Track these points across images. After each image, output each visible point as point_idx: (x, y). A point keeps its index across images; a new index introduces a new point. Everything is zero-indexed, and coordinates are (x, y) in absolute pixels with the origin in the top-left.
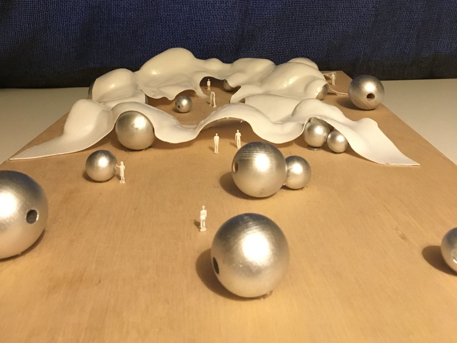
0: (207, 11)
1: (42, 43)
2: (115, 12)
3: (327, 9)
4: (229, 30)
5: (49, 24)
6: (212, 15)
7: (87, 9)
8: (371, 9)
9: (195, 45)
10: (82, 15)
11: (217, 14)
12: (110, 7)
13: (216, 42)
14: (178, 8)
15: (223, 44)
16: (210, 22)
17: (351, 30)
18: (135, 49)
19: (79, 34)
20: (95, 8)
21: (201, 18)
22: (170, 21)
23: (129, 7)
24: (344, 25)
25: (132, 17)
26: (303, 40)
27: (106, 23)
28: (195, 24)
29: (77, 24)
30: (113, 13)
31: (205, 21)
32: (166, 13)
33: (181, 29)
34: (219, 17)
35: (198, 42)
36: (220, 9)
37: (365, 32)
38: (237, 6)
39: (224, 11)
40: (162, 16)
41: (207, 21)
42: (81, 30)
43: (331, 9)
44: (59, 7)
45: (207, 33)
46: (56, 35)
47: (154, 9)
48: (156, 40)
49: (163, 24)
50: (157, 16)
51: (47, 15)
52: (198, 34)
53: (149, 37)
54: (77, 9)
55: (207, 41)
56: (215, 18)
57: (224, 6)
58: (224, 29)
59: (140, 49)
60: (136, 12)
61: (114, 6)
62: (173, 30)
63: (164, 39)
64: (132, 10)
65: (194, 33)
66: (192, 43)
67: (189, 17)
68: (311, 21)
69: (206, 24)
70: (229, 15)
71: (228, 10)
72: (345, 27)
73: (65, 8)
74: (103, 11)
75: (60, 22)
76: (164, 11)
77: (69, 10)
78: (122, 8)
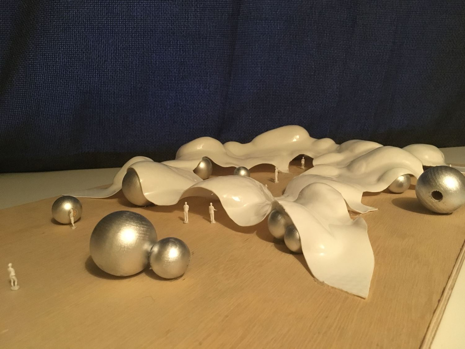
0: (192, 96)
1: (36, 127)
2: (105, 97)
3: (297, 92)
4: (212, 114)
5: (42, 109)
6: (197, 100)
7: (78, 94)
8: (335, 90)
9: (182, 129)
10: (74, 100)
11: (201, 99)
12: (101, 93)
13: (201, 125)
14: (165, 94)
15: (207, 127)
16: (195, 106)
17: (318, 110)
18: (126, 134)
19: (71, 119)
20: (86, 94)
21: (186, 103)
22: (158, 106)
23: (118, 93)
24: (312, 105)
25: (122, 102)
26: (277, 120)
27: (98, 109)
28: (181, 109)
29: (69, 109)
30: (103, 99)
31: (190, 106)
32: (154, 99)
33: (169, 114)
34: (203, 101)
35: (185, 126)
36: (203, 94)
37: (331, 111)
38: (218, 91)
39: (207, 96)
40: (151, 102)
41: (192, 106)
42: (74, 115)
43: (301, 91)
44: (50, 91)
45: (192, 117)
46: (49, 120)
47: (143, 95)
48: (146, 125)
49: (152, 110)
50: (146, 102)
51: (39, 99)
52: (184, 118)
53: (139, 123)
54: (68, 94)
55: (193, 124)
56: (199, 102)
57: (207, 91)
58: (207, 113)
59: (130, 134)
60: (126, 98)
61: (104, 92)
62: (161, 116)
63: (153, 124)
64: (122, 96)
65: (180, 117)
66: (179, 127)
67: (176, 102)
68: (284, 103)
69: (191, 109)
70: (212, 100)
71: (211, 95)
72: (313, 107)
73: (56, 92)
74: (94, 97)
75: (52, 107)
76: (152, 97)
77: (61, 95)
78: (112, 94)
